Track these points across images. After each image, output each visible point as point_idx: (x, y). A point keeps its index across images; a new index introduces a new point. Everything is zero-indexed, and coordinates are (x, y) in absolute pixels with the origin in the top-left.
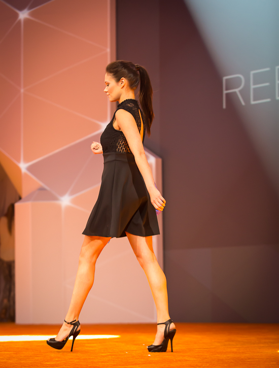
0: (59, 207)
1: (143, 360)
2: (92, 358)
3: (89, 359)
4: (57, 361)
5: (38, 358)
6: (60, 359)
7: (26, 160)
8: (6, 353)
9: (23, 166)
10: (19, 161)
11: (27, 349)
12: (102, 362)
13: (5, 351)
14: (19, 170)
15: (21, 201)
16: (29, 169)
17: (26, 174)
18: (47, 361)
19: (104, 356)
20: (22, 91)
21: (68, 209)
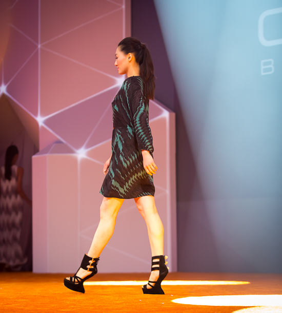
0: (75, 160)
1: (156, 307)
2: (106, 305)
3: (104, 306)
4: (73, 308)
5: (54, 305)
6: (75, 307)
7: (43, 114)
8: (23, 300)
9: (40, 120)
10: (36, 115)
11: (44, 297)
12: (116, 309)
13: (22, 298)
14: (36, 123)
15: (38, 153)
16: (46, 122)
17: (43, 127)
18: (63, 308)
19: (118, 304)
20: (39, 46)
21: (84, 161)
